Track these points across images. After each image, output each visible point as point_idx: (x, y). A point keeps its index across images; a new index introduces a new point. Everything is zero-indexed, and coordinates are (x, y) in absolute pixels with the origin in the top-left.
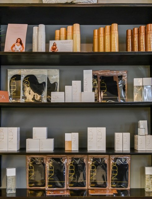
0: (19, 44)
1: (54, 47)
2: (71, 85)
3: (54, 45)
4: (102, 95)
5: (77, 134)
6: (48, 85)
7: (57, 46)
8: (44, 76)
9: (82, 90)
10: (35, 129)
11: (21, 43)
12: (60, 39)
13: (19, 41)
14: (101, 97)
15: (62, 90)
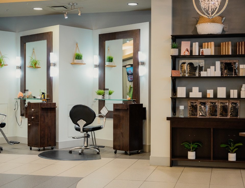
0: (187, 51)
1: (203, 52)
2: (210, 68)
3: (202, 51)
4: (225, 72)
5: (213, 90)
6: (199, 68)
7: (204, 51)
8: (197, 63)
9: (215, 71)
10: (193, 88)
11: (188, 51)
12: (205, 48)
13: (187, 50)
14: (225, 73)
15: (206, 70)
